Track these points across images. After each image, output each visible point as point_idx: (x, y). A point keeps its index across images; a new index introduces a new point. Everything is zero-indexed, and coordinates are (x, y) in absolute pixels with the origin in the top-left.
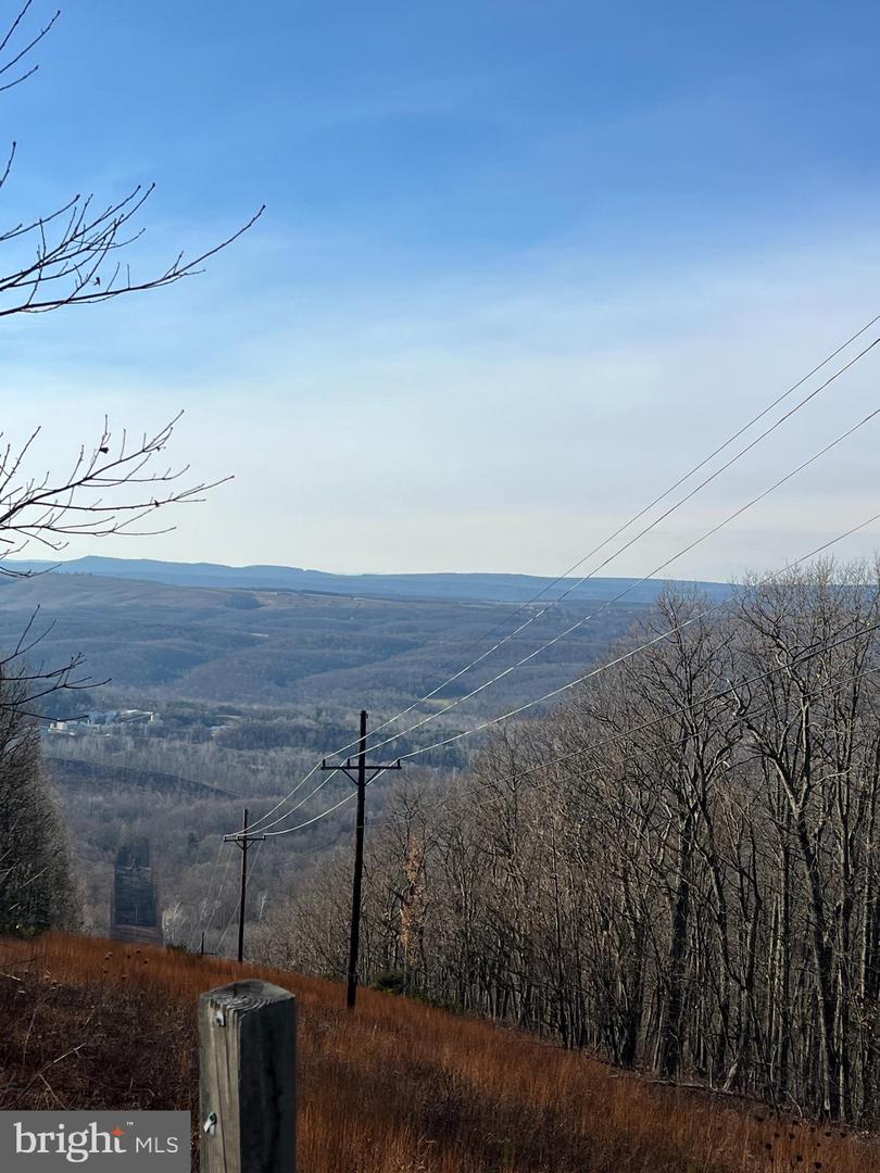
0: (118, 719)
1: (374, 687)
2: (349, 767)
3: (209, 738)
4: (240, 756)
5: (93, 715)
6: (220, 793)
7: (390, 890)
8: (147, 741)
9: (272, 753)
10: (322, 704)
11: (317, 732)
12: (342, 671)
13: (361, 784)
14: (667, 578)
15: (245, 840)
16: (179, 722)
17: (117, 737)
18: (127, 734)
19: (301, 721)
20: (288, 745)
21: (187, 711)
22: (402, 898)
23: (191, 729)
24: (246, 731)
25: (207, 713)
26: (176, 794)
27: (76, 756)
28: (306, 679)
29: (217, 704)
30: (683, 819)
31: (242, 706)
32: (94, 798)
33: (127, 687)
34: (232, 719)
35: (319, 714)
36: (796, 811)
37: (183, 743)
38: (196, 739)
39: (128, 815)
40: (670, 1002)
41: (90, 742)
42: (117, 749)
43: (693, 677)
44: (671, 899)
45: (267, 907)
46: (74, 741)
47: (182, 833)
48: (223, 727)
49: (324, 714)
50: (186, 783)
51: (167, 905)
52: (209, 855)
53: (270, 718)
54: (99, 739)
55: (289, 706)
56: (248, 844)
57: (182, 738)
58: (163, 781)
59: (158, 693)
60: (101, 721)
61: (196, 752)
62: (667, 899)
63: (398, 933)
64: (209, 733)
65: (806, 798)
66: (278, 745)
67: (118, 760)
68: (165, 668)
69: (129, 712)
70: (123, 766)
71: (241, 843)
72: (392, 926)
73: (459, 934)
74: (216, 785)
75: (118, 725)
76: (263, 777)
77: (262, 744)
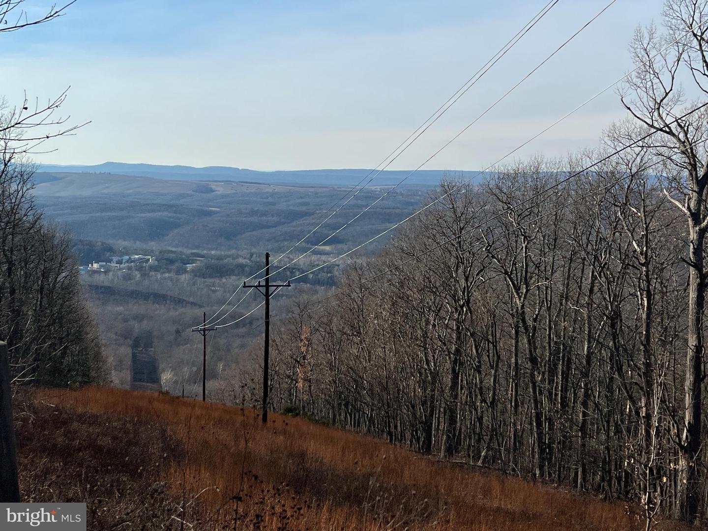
0: (130, 261)
1: (285, 240)
2: (259, 286)
3: (185, 271)
4: (205, 282)
5: (115, 259)
6: (193, 304)
7: (292, 357)
8: (149, 274)
9: (224, 280)
10: (254, 250)
11: (251, 267)
12: (265, 230)
13: (267, 295)
14: (446, 169)
15: (204, 330)
16: (167, 262)
17: (130, 272)
18: (136, 270)
19: (241, 261)
20: (234, 275)
21: (172, 256)
22: (298, 362)
23: (174, 267)
24: (208, 267)
25: (184, 256)
26: (167, 305)
27: (107, 284)
28: (243, 236)
29: (189, 252)
30: (456, 312)
31: (205, 252)
32: (118, 309)
33: (135, 242)
34: (199, 260)
35: (251, 256)
36: (519, 305)
37: (170, 275)
38: (179, 272)
39: (139, 318)
40: (449, 416)
41: (113, 275)
42: (130, 279)
43: (462, 229)
44: (450, 358)
45: (224, 370)
46: (104, 274)
47: (173, 328)
48: (194, 265)
49: (254, 256)
50: (172, 299)
51: (164, 370)
52: (187, 341)
53: (222, 259)
54: (119, 273)
55: (233, 251)
56: (206, 333)
57: (169, 271)
58: (159, 298)
59: (153, 245)
60: (120, 262)
61: (178, 280)
62: (447, 358)
63: (297, 382)
64: (186, 268)
65: (525, 298)
66: (227, 275)
67: (131, 286)
68: (158, 230)
69: (137, 256)
70: (135, 289)
71: (202, 332)
72: (293, 379)
73: (332, 382)
74: (191, 299)
75: (130, 265)
76: (219, 294)
77: (219, 275)
